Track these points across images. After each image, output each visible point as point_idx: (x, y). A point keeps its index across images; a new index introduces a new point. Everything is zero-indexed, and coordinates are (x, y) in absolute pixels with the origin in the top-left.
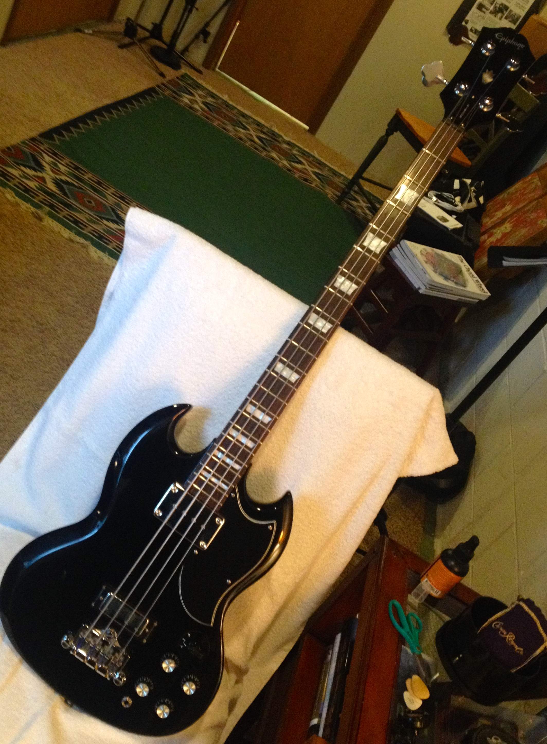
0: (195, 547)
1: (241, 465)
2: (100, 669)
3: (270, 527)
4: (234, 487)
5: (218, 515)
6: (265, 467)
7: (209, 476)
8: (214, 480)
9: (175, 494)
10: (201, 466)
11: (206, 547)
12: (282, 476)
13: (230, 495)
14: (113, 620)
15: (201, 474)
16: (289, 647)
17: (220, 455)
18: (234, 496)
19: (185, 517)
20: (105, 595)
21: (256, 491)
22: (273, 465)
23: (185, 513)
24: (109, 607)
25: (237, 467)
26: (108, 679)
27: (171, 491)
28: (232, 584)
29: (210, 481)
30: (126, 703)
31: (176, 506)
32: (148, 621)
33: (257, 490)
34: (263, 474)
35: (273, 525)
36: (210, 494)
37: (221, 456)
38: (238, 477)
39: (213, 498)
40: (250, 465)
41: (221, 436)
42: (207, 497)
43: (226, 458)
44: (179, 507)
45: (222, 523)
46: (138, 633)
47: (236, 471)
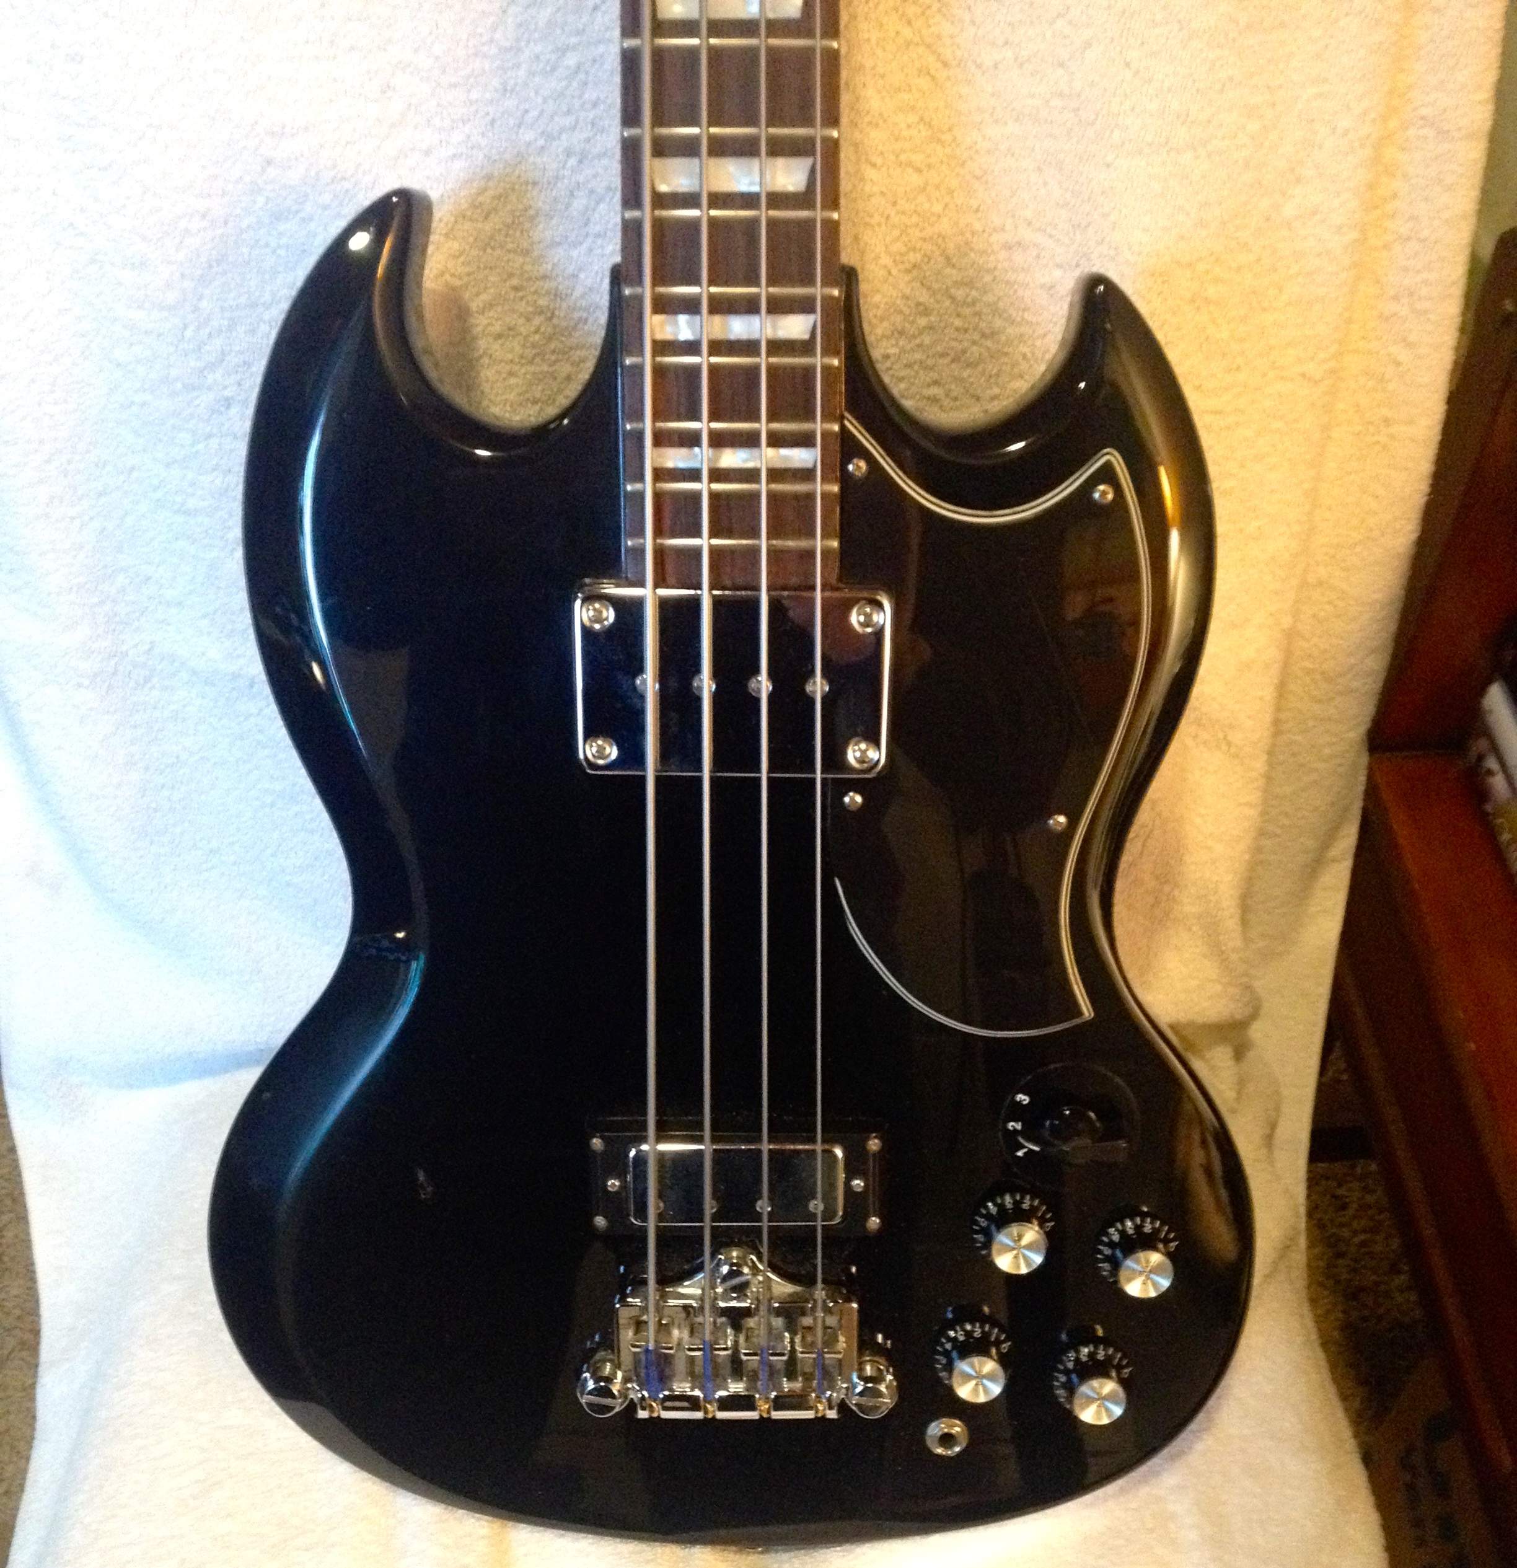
0: (836, 789)
1: (804, 306)
2: (779, 1403)
3: (1103, 493)
4: (836, 428)
5: (846, 593)
6: (914, 257)
7: (701, 457)
8: (732, 458)
9: (610, 633)
10: (639, 436)
11: (878, 755)
12: (1008, 247)
13: (845, 479)
14: (707, 1224)
15: (660, 474)
16: (1348, 839)
17: (683, 328)
18: (863, 464)
19: (716, 697)
20: (615, 1163)
21: (934, 391)
22: (945, 226)
23: (706, 684)
24: (661, 1196)
25: (795, 326)
26: (832, 1414)
27: (587, 632)
28: (1073, 822)
29: (718, 475)
30: (947, 1439)
31: (649, 682)
32: (839, 1152)
33: (936, 383)
34: (924, 297)
35: (1107, 475)
36: (755, 533)
37: (690, 325)
38: (826, 369)
39: (777, 543)
40: (849, 278)
41: (631, 231)
42: (755, 551)
43: (717, 319)
44: (663, 676)
45: (884, 618)
46: (829, 1213)
47: (805, 347)
